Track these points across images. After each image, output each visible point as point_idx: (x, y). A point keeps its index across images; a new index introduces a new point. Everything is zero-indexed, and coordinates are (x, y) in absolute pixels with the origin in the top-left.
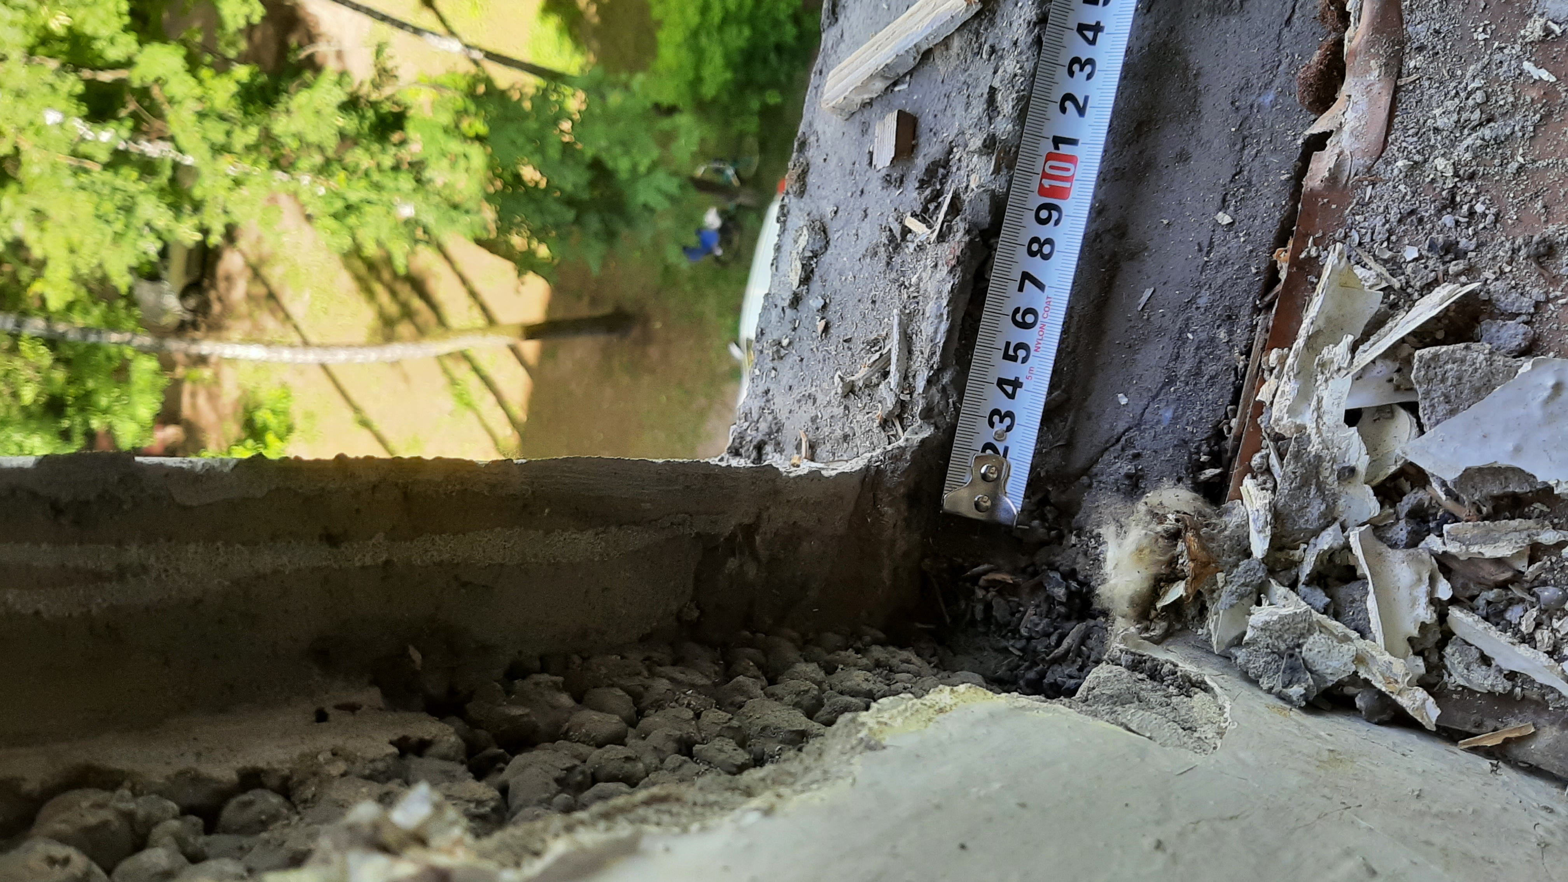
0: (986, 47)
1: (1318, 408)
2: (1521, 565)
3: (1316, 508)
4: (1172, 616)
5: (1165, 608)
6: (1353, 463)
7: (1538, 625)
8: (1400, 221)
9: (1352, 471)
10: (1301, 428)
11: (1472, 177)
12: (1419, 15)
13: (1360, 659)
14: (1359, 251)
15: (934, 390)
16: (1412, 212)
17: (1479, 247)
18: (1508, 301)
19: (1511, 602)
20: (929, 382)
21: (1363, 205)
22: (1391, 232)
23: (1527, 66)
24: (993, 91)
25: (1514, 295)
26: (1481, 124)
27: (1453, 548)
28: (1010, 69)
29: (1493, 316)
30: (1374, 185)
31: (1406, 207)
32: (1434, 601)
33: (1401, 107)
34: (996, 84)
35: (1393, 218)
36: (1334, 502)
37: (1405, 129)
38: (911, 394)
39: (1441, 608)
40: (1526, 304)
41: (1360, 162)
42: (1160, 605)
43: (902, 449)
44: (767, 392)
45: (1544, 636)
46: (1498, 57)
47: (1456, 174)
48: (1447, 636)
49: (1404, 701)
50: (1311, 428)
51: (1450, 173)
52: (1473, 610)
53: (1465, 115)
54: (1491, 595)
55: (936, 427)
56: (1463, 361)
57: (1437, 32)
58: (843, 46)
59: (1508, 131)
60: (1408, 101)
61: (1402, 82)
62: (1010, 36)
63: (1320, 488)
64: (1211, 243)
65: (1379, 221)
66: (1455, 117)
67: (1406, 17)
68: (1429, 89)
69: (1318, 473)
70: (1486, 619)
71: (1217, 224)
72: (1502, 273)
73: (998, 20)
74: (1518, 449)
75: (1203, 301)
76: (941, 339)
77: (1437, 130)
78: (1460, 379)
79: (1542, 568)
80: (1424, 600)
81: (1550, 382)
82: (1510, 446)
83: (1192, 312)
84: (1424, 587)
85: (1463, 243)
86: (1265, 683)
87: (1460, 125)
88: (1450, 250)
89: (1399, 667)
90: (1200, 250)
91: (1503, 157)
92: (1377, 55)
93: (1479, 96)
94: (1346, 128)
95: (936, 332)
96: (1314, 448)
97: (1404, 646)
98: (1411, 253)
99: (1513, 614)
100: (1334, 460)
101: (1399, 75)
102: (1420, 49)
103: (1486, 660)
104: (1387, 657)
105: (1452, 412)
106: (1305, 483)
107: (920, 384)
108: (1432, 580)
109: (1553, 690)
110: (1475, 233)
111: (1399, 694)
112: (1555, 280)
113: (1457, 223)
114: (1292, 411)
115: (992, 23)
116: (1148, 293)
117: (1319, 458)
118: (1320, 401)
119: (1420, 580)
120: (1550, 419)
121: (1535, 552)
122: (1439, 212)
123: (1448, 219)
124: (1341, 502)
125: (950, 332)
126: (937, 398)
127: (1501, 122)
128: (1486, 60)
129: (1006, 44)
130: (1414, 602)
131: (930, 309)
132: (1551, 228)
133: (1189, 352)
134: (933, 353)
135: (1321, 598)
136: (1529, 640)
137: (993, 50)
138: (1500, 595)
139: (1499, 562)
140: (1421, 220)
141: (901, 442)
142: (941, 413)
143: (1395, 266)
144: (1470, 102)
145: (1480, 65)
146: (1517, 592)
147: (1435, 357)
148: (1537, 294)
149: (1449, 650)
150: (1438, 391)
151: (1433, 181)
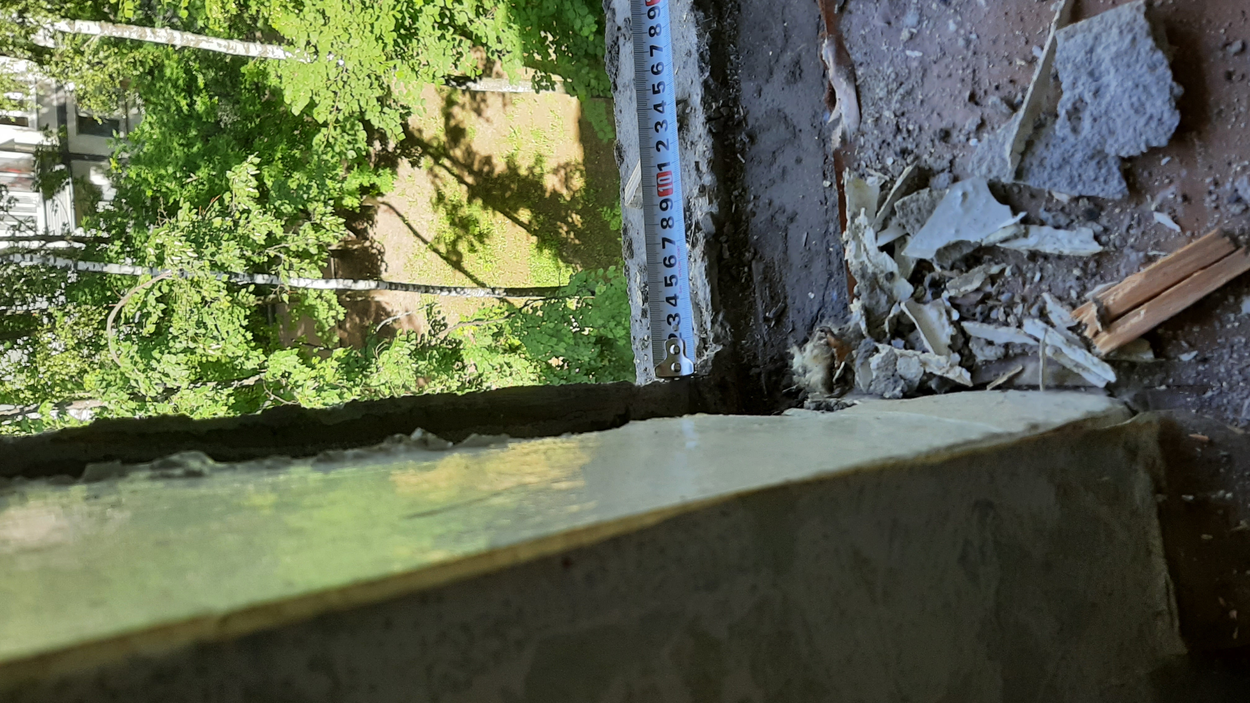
0: (689, 143)
1: (865, 250)
2: (989, 289)
3: (884, 299)
4: (842, 384)
5: (837, 380)
6: (891, 270)
7: (1007, 315)
8: (880, 148)
9: (892, 274)
10: (862, 263)
11: (903, 114)
12: (855, 49)
13: (924, 364)
14: (867, 169)
15: (716, 326)
16: (884, 142)
17: (917, 146)
18: (937, 166)
19: (991, 309)
20: (713, 322)
21: (862, 147)
22: (878, 155)
23: (908, 53)
24: (697, 163)
25: (939, 161)
26: (898, 88)
27: (953, 293)
28: (701, 150)
29: (934, 175)
30: (863, 135)
31: (880, 140)
32: (952, 323)
33: (862, 94)
34: (697, 160)
35: (876, 147)
36: (891, 293)
37: (867, 104)
38: (706, 333)
39: (956, 324)
40: (945, 163)
41: (854, 127)
42: (834, 380)
43: (706, 361)
44: (646, 369)
45: (1011, 319)
46: (895, 54)
47: (896, 116)
48: (967, 338)
49: (951, 376)
50: (867, 262)
51: (892, 117)
52: (976, 320)
53: (890, 87)
54: (979, 309)
55: (724, 345)
56: (918, 200)
57: (866, 54)
58: (630, 172)
59: (911, 86)
60: (864, 91)
61: (858, 83)
62: (697, 134)
63: (882, 289)
64: (826, 198)
65: (870, 152)
66: (886, 90)
67: (850, 52)
68: (871, 82)
69: (878, 282)
70: (983, 321)
71: (825, 188)
72: (931, 153)
73: (690, 128)
74: (957, 231)
75: (832, 229)
76: (709, 296)
77: (881, 99)
78: (919, 209)
79: (999, 286)
80: (946, 323)
81: (960, 193)
82: (953, 231)
83: (829, 237)
84: (945, 317)
85: (910, 147)
86: (887, 395)
87: (889, 92)
88: (904, 152)
89: (943, 359)
90: (822, 203)
91: (913, 99)
92: (841, 76)
93: (893, 76)
94: (843, 115)
95: (705, 294)
96: (870, 270)
97: (946, 350)
98: (889, 161)
99: (993, 315)
100: (882, 272)
101: (856, 80)
102: (861, 64)
103: (990, 343)
104: (937, 357)
105: (922, 226)
106: (873, 290)
107: (709, 325)
108: (948, 313)
109: (1026, 344)
110: (914, 140)
111: (948, 372)
112: (955, 146)
113: (904, 139)
114: (856, 257)
115: (688, 130)
116: (805, 236)
117: (874, 274)
118: (864, 246)
119: (941, 314)
120: (967, 211)
121: (993, 279)
122: (895, 136)
123: (899, 138)
124: (895, 292)
125: (712, 291)
126: (720, 330)
127: (906, 83)
128: (890, 58)
129: (696, 138)
130: (943, 326)
131: (699, 283)
132: (944, 123)
133: (833, 257)
134: (707, 306)
135: (900, 342)
136: (1006, 324)
137: (692, 143)
138: (982, 308)
139: (978, 290)
140: (889, 144)
141: (705, 358)
142: (724, 337)
143: (884, 170)
144: (890, 80)
145: (889, 61)
146: (990, 303)
147: (904, 203)
148: (948, 157)
149: (970, 345)
150: (912, 220)
151: (888, 123)
